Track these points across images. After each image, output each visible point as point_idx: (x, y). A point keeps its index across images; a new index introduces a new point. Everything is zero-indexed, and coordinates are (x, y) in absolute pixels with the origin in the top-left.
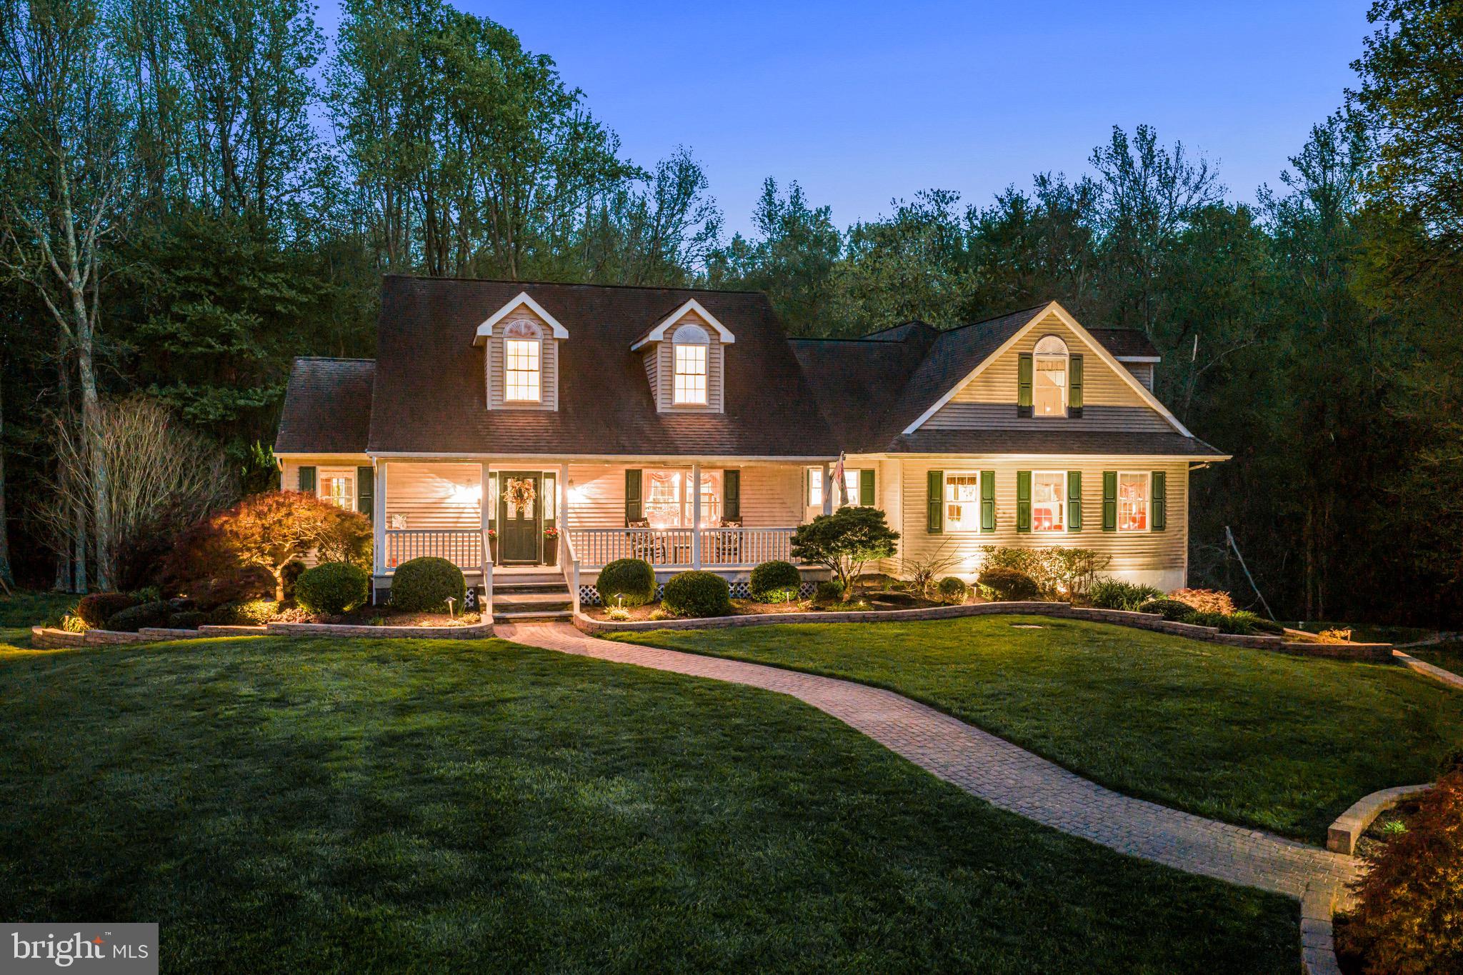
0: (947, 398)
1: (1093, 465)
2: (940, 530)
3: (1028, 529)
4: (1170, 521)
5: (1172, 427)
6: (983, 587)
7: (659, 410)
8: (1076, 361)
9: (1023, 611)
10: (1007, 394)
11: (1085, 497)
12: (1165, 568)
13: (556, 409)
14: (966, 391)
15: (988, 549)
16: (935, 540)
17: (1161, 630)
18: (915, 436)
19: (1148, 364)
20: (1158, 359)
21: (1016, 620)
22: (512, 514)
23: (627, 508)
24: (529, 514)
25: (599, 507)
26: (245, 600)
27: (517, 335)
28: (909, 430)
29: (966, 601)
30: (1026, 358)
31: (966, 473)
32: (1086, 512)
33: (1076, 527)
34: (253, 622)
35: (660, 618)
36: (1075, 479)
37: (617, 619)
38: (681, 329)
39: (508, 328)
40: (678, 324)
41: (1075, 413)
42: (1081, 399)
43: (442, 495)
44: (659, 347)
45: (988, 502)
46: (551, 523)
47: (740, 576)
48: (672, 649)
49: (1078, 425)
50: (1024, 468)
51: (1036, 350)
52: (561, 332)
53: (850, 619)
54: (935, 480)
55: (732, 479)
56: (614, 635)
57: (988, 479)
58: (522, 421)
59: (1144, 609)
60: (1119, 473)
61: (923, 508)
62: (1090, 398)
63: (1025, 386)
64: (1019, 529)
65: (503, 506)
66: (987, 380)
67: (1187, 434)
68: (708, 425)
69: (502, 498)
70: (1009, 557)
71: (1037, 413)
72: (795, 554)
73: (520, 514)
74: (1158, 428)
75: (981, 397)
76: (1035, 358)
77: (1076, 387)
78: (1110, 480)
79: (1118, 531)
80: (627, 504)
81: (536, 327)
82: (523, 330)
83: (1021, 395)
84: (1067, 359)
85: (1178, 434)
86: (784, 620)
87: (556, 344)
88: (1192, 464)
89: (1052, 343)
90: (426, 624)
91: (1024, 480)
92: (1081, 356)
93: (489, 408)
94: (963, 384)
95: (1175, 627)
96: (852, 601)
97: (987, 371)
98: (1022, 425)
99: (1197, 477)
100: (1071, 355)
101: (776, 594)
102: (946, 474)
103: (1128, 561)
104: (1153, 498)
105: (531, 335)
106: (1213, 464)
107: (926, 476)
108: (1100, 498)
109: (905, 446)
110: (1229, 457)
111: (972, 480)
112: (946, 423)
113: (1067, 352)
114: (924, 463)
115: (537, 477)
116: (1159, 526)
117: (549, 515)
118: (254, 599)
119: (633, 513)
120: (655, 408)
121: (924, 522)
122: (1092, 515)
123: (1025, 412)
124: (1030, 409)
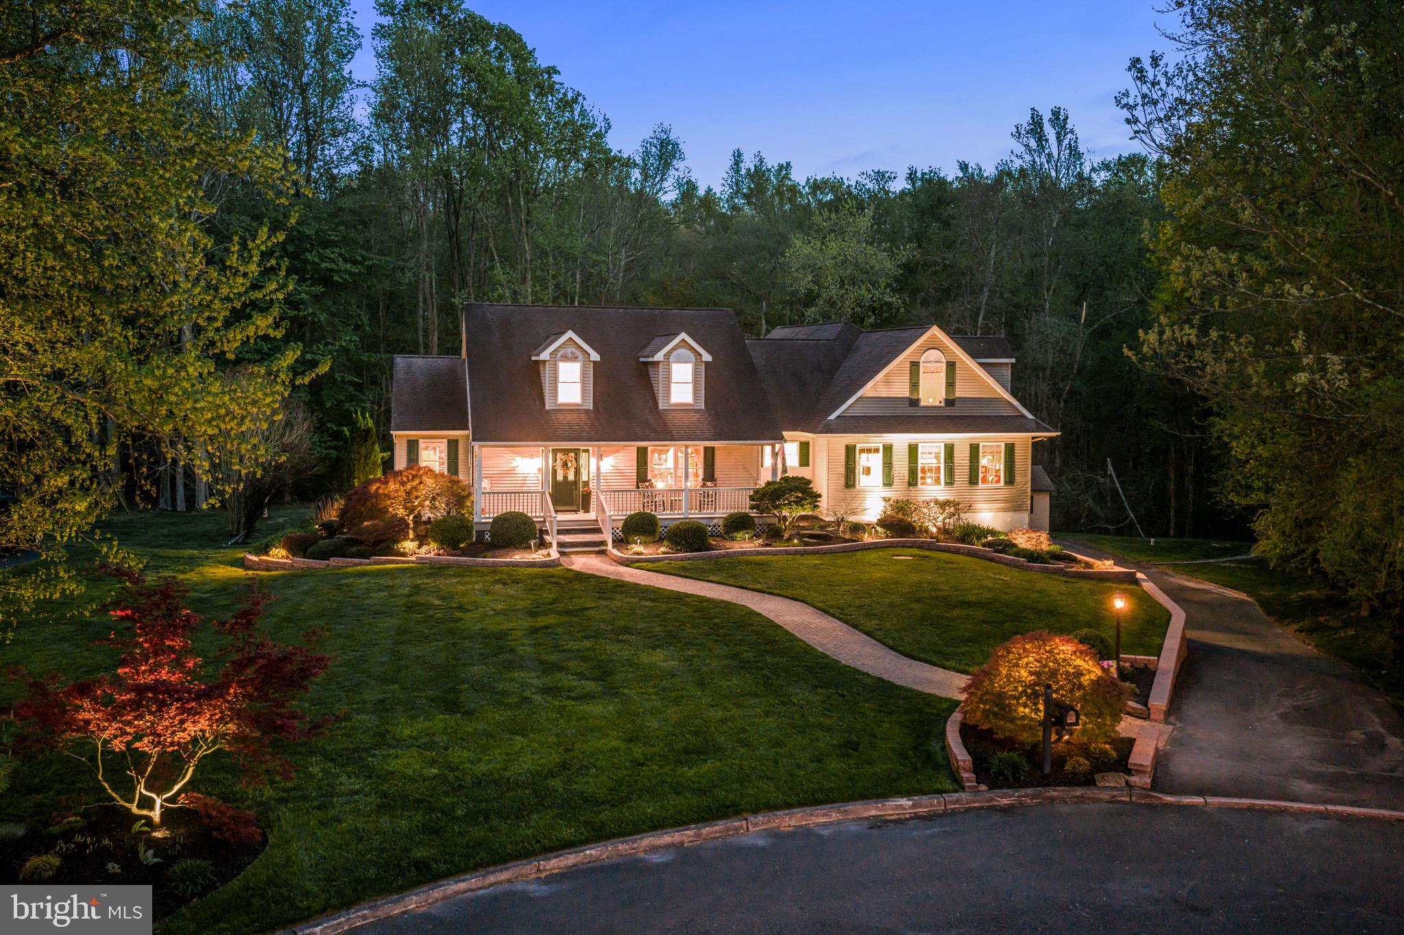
0: (859, 394)
1: (963, 440)
2: (854, 486)
3: (916, 484)
4: (1018, 479)
5: (1020, 412)
6: (878, 529)
7: (661, 407)
8: (951, 366)
9: (904, 546)
10: (901, 389)
11: (957, 460)
12: (1014, 511)
13: (591, 408)
14: (871, 389)
15: (886, 500)
16: (849, 492)
17: (992, 560)
18: (837, 421)
19: (1007, 364)
20: (1013, 360)
21: (897, 553)
22: (560, 478)
23: (638, 473)
24: (571, 477)
25: (618, 472)
26: (397, 541)
27: (565, 358)
28: (833, 417)
29: (867, 539)
30: (915, 365)
31: (873, 446)
32: (957, 472)
33: (950, 482)
34: (404, 555)
35: (664, 553)
36: (950, 449)
37: (638, 554)
38: (675, 353)
39: (559, 354)
40: (674, 349)
41: (950, 402)
42: (954, 392)
43: (514, 464)
44: (661, 365)
45: (888, 465)
46: (586, 484)
47: (715, 521)
48: (674, 575)
49: (950, 412)
50: (913, 442)
51: (922, 360)
52: (595, 356)
53: (787, 553)
54: (850, 451)
55: (710, 455)
56: (637, 565)
57: (888, 449)
58: (569, 417)
59: (984, 545)
60: (981, 444)
61: (842, 470)
62: (959, 393)
63: (914, 385)
64: (910, 484)
65: (555, 472)
66: (887, 381)
67: (1030, 416)
68: (695, 417)
69: (553, 467)
70: (902, 507)
71: (922, 404)
72: (752, 507)
73: (565, 477)
74: (1010, 413)
75: (884, 393)
76: (921, 365)
77: (950, 384)
78: (974, 450)
79: (980, 485)
80: (638, 470)
81: (578, 353)
82: (570, 355)
83: (911, 391)
84: (944, 365)
85: (1023, 416)
86: (744, 553)
87: (592, 364)
88: (1033, 438)
89: (934, 355)
90: (518, 557)
91: (913, 450)
92: (955, 363)
93: (547, 408)
94: (870, 384)
95: (1001, 558)
96: (790, 539)
97: (887, 375)
98: (912, 411)
99: (1037, 446)
101: (739, 535)
102: (858, 446)
103: (986, 506)
104: (1006, 461)
105: (575, 359)
106: (1050, 438)
107: (843, 451)
108: (967, 462)
109: (829, 429)
110: (1059, 434)
111: (877, 450)
112: (858, 411)
113: (944, 360)
114: (840, 441)
115: (577, 452)
116: (1010, 480)
117: (584, 478)
118: (402, 540)
119: (642, 476)
120: (657, 407)
121: (843, 481)
122: (962, 474)
123: (914, 402)
124: (918, 400)
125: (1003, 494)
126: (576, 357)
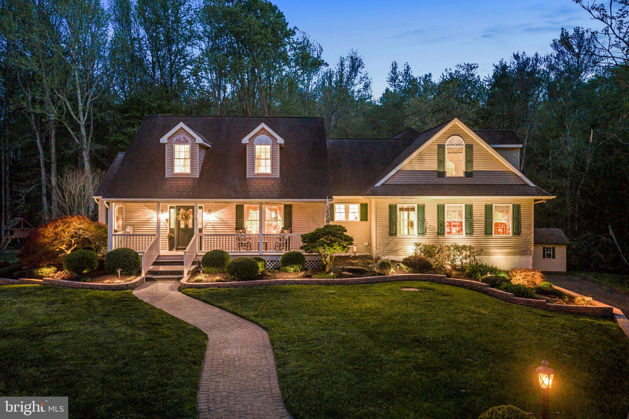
0: (398, 168)
1: (479, 201)
2: (395, 234)
3: (444, 234)
4: (523, 230)
5: (524, 181)
6: (402, 265)
7: (248, 177)
8: (469, 148)
10: (431, 165)
11: (475, 218)
12: (520, 255)
13: (198, 177)
14: (406, 165)
15: (417, 245)
16: (393, 239)
18: (381, 187)
19: (517, 148)
22: (182, 226)
23: (237, 223)
25: (223, 222)
27: (179, 142)
28: (378, 184)
30: (441, 148)
31: (410, 206)
32: (475, 226)
33: (470, 232)
36: (469, 209)
37: (196, 281)
38: (258, 138)
39: (175, 139)
40: (256, 135)
41: (468, 174)
42: (472, 167)
43: (150, 217)
44: (247, 146)
45: (422, 220)
49: (469, 181)
50: (441, 203)
51: (447, 143)
52: (200, 141)
54: (392, 209)
55: (288, 209)
57: (421, 209)
59: (482, 281)
60: (494, 205)
61: (387, 223)
62: (477, 167)
63: (441, 161)
64: (439, 234)
65: (178, 223)
66: (420, 158)
67: (532, 185)
69: (177, 219)
70: (429, 251)
71: (448, 175)
73: (186, 226)
74: (513, 181)
75: (417, 167)
76: (446, 147)
77: (469, 161)
78: (489, 209)
79: (493, 235)
80: (237, 221)
81: (188, 139)
82: (182, 140)
83: (439, 166)
84: (464, 147)
85: (526, 185)
87: (197, 146)
88: (535, 200)
89: (456, 139)
90: (107, 282)
91: (441, 209)
92: (472, 145)
93: (166, 176)
94: (406, 161)
96: (328, 272)
97: (420, 154)
98: (439, 181)
99: (539, 208)
100: (466, 145)
102: (399, 206)
103: (499, 251)
104: (513, 218)
106: (548, 200)
107: (388, 207)
108: (483, 218)
109: (374, 193)
110: (554, 197)
111: (413, 209)
112: (398, 181)
113: (464, 143)
114: (386, 201)
115: (193, 207)
116: (517, 231)
117: (200, 226)
118: (44, 267)
119: (240, 226)
120: (246, 176)
121: (387, 230)
122: (479, 227)
123: (441, 174)
124: (444, 173)
125: (511, 243)
126: (187, 141)
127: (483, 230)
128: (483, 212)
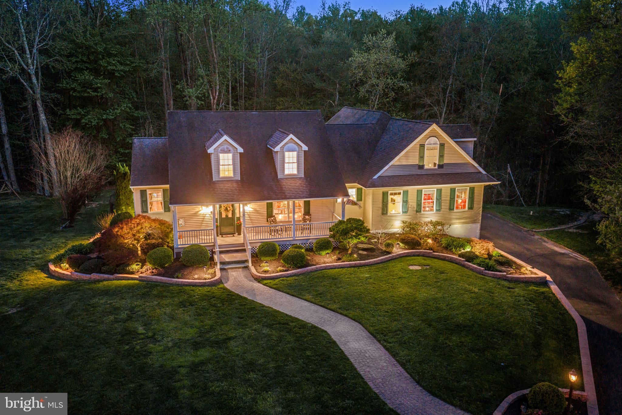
0: (391, 164)
1: (446, 187)
2: (387, 213)
3: (421, 211)
4: (475, 206)
5: (478, 170)
6: (401, 244)
7: (279, 177)
9: (414, 255)
10: (414, 160)
11: (443, 198)
12: (472, 223)
13: (239, 179)
14: (399, 160)
15: (404, 222)
16: (384, 217)
17: (464, 266)
18: (377, 180)
19: (472, 141)
20: (475, 139)
22: (224, 216)
23: (267, 212)
24: (230, 216)
27: (224, 152)
28: (375, 177)
29: (395, 251)
30: (422, 146)
31: (398, 192)
32: (443, 204)
33: (439, 209)
34: (132, 273)
35: (281, 271)
36: (439, 191)
37: (266, 272)
38: (287, 146)
39: (220, 149)
41: (440, 166)
42: (443, 161)
43: (197, 210)
44: (278, 153)
45: (405, 202)
46: (239, 219)
47: (310, 241)
49: (441, 171)
50: (419, 190)
51: (426, 143)
52: (241, 150)
53: (351, 266)
54: (385, 195)
56: (265, 282)
57: (406, 193)
58: (227, 184)
59: (460, 256)
60: (457, 188)
61: (380, 205)
62: (446, 161)
63: (422, 157)
64: (417, 211)
65: (220, 213)
66: (406, 156)
67: (484, 172)
68: (298, 183)
70: (412, 226)
71: (426, 167)
72: (331, 236)
73: (227, 216)
74: (473, 171)
75: (405, 162)
76: (426, 146)
77: (441, 156)
78: (453, 191)
79: (455, 210)
81: (230, 148)
82: (226, 150)
83: (419, 161)
84: (438, 146)
85: (480, 172)
86: (326, 268)
87: (239, 154)
88: (485, 185)
89: (433, 140)
90: (196, 276)
91: (419, 194)
92: (444, 144)
93: (214, 180)
94: (397, 158)
95: (469, 266)
96: (351, 254)
97: (407, 153)
98: (419, 172)
100: (440, 144)
101: (324, 253)
102: (390, 192)
103: (458, 221)
104: (469, 197)
108: (449, 198)
109: (373, 185)
110: (499, 182)
111: (400, 194)
112: (391, 173)
117: (238, 215)
121: (380, 211)
123: (421, 167)
125: (467, 215)
126: (229, 151)
127: (448, 206)
128: (449, 194)
